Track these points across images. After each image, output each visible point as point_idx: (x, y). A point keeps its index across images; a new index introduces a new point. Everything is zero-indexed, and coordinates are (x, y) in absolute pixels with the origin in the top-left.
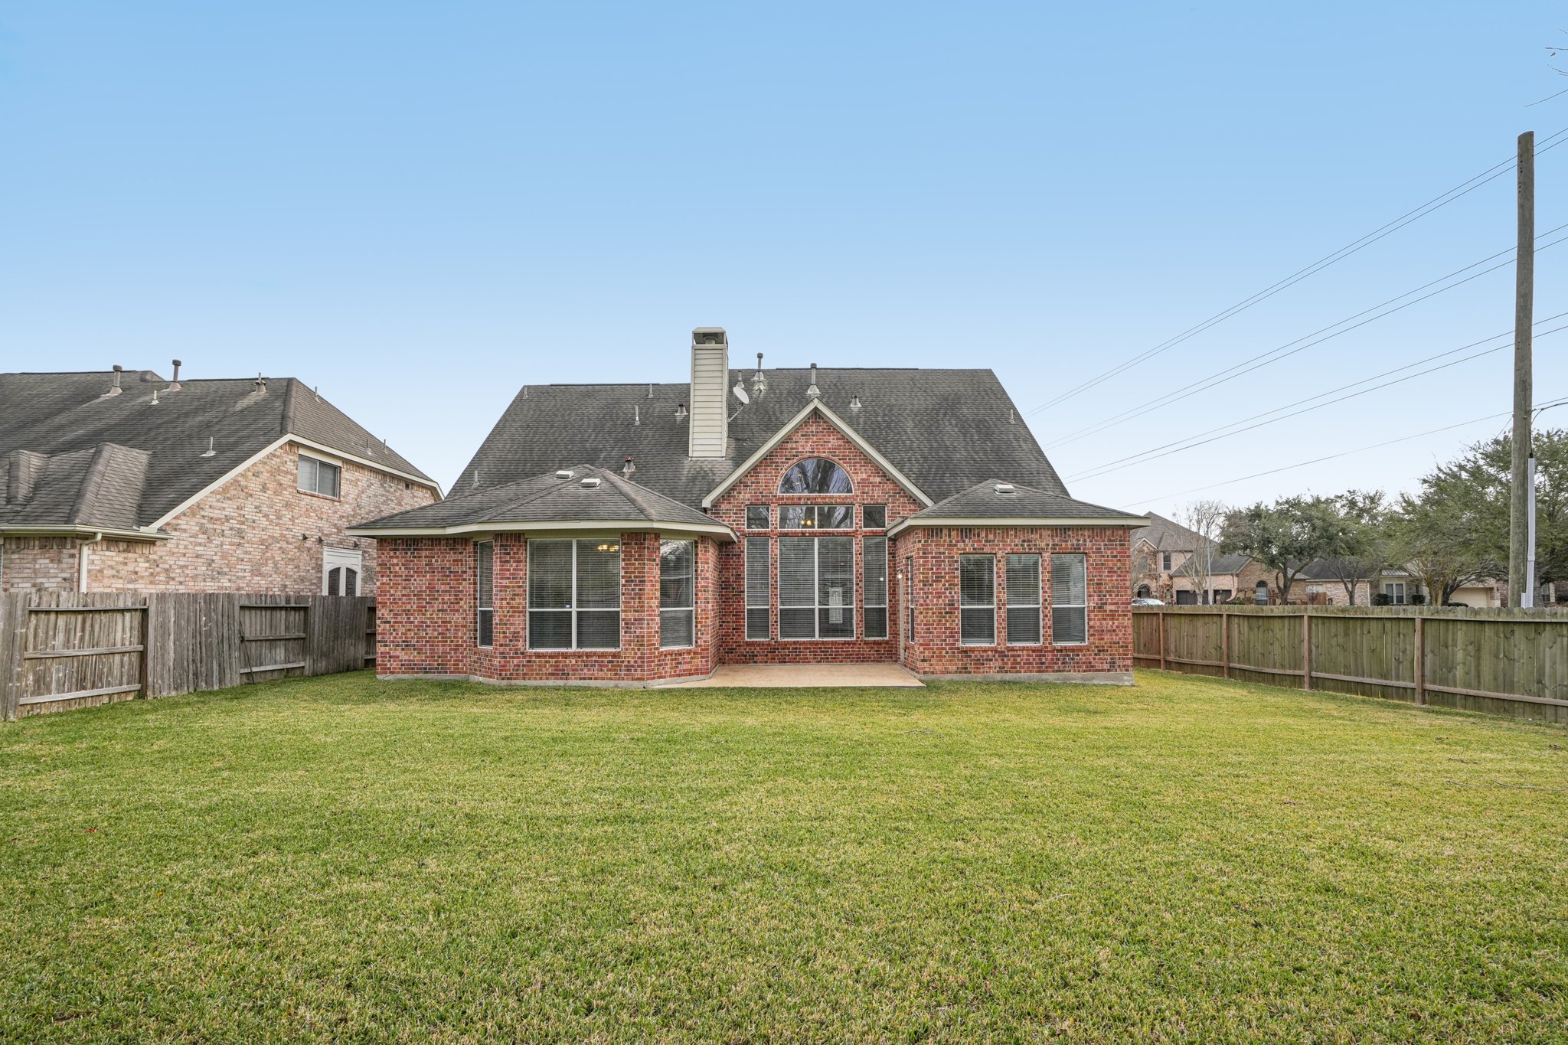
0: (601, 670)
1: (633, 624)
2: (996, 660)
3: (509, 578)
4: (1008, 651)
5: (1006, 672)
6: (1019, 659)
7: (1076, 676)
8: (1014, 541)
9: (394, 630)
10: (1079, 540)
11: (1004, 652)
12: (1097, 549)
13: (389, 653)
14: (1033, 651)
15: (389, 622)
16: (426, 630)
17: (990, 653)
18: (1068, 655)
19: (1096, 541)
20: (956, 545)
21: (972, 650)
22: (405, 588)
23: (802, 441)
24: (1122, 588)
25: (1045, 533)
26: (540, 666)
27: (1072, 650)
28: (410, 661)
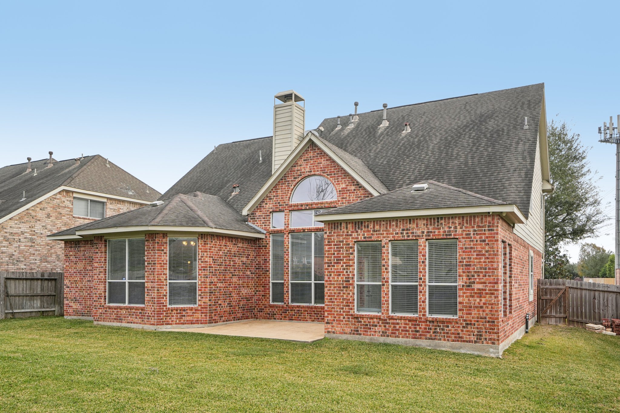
1: (150, 290)
2: (380, 326)
4: (390, 319)
5: (388, 336)
6: (398, 327)
7: (446, 345)
8: (395, 231)
10: (450, 228)
11: (386, 320)
12: (467, 234)
14: (410, 321)
15: (69, 287)
16: (83, 292)
17: (375, 320)
18: (439, 326)
19: (466, 227)
20: (351, 235)
21: (362, 317)
22: (75, 268)
23: (304, 164)
24: (489, 269)
25: (421, 223)
27: (443, 321)
28: (77, 309)
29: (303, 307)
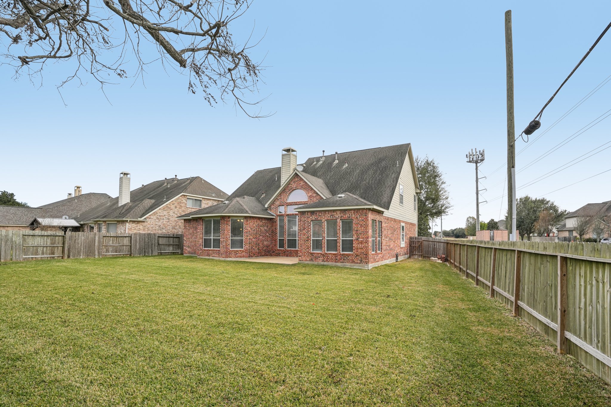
0: (217, 254)
1: (222, 242)
2: (321, 257)
4: (326, 254)
5: (325, 262)
6: (329, 257)
7: (348, 265)
8: (328, 216)
9: (187, 243)
10: (350, 214)
11: (324, 254)
12: (356, 217)
13: (186, 249)
14: (334, 255)
15: (186, 241)
16: (192, 243)
17: (319, 255)
18: (345, 257)
19: (356, 214)
20: (309, 218)
21: (314, 253)
22: (188, 232)
23: (293, 184)
24: (365, 232)
25: (338, 212)
26: (205, 253)
27: (347, 255)
28: (189, 251)
29: (293, 250)
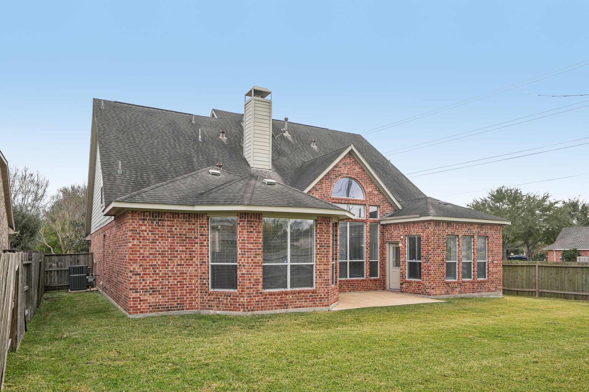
0: (306, 301)
1: (323, 272)
2: (458, 288)
3: (252, 243)
4: (463, 283)
5: (462, 293)
7: (485, 294)
8: (465, 230)
9: (143, 280)
10: (486, 230)
11: (461, 283)
13: (139, 298)
15: (139, 274)
16: (168, 279)
17: (456, 284)
18: (482, 284)
19: (491, 231)
20: (445, 231)
21: (450, 283)
22: (152, 248)
23: (343, 167)
25: (475, 226)
26: (271, 301)
27: (483, 282)
28: (156, 302)
